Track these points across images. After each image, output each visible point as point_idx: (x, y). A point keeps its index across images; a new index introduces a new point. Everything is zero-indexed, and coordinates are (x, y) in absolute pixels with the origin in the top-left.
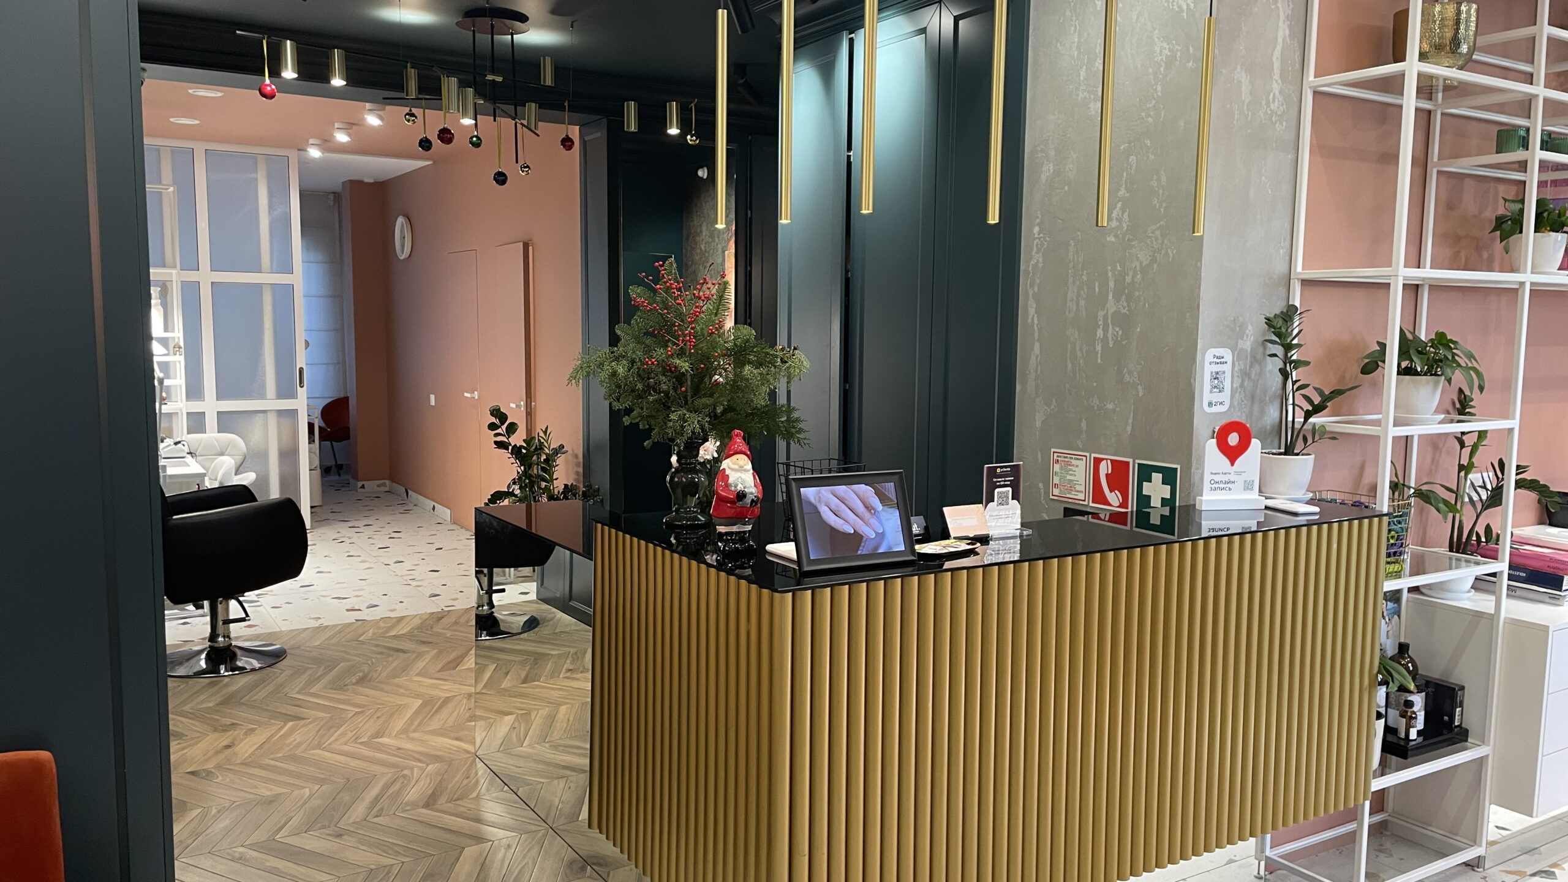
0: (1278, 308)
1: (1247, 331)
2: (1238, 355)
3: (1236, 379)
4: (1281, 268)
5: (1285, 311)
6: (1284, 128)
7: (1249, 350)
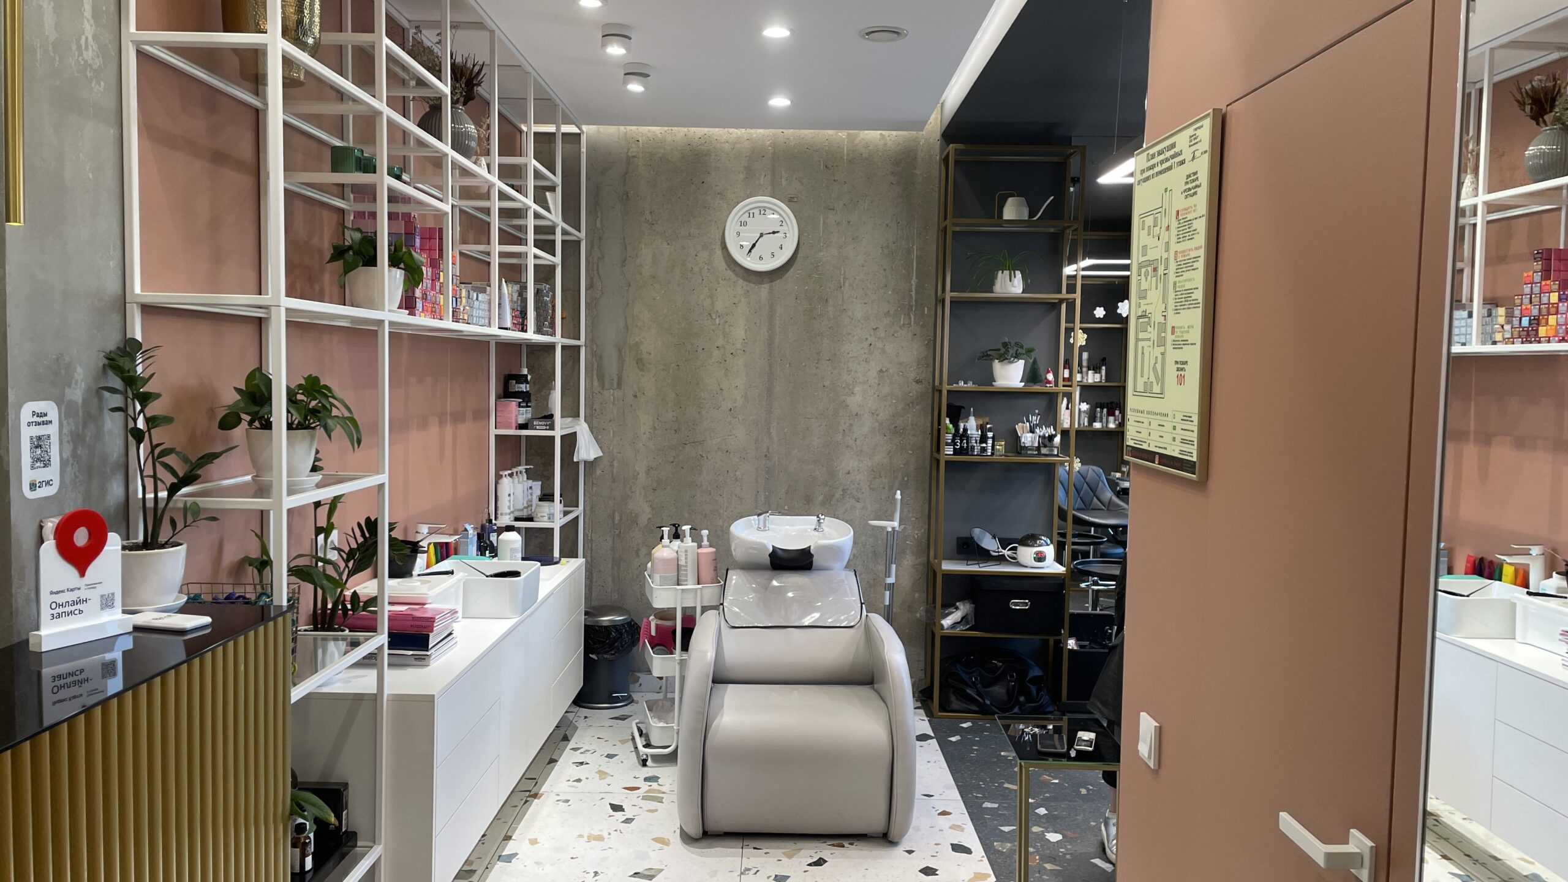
0: (112, 342)
1: (76, 375)
2: (67, 410)
3: (65, 444)
4: (112, 286)
5: (122, 346)
6: (101, 89)
7: (80, 401)
